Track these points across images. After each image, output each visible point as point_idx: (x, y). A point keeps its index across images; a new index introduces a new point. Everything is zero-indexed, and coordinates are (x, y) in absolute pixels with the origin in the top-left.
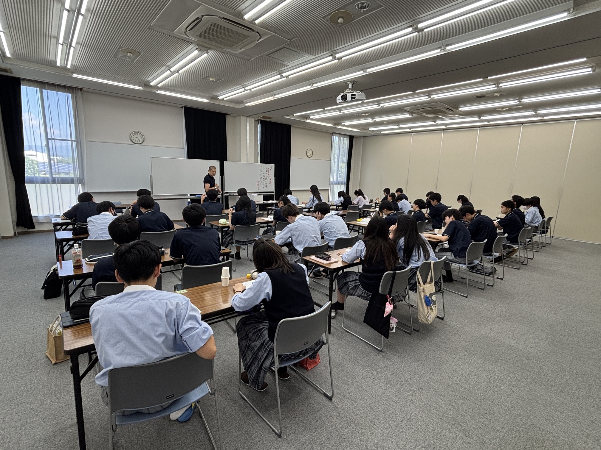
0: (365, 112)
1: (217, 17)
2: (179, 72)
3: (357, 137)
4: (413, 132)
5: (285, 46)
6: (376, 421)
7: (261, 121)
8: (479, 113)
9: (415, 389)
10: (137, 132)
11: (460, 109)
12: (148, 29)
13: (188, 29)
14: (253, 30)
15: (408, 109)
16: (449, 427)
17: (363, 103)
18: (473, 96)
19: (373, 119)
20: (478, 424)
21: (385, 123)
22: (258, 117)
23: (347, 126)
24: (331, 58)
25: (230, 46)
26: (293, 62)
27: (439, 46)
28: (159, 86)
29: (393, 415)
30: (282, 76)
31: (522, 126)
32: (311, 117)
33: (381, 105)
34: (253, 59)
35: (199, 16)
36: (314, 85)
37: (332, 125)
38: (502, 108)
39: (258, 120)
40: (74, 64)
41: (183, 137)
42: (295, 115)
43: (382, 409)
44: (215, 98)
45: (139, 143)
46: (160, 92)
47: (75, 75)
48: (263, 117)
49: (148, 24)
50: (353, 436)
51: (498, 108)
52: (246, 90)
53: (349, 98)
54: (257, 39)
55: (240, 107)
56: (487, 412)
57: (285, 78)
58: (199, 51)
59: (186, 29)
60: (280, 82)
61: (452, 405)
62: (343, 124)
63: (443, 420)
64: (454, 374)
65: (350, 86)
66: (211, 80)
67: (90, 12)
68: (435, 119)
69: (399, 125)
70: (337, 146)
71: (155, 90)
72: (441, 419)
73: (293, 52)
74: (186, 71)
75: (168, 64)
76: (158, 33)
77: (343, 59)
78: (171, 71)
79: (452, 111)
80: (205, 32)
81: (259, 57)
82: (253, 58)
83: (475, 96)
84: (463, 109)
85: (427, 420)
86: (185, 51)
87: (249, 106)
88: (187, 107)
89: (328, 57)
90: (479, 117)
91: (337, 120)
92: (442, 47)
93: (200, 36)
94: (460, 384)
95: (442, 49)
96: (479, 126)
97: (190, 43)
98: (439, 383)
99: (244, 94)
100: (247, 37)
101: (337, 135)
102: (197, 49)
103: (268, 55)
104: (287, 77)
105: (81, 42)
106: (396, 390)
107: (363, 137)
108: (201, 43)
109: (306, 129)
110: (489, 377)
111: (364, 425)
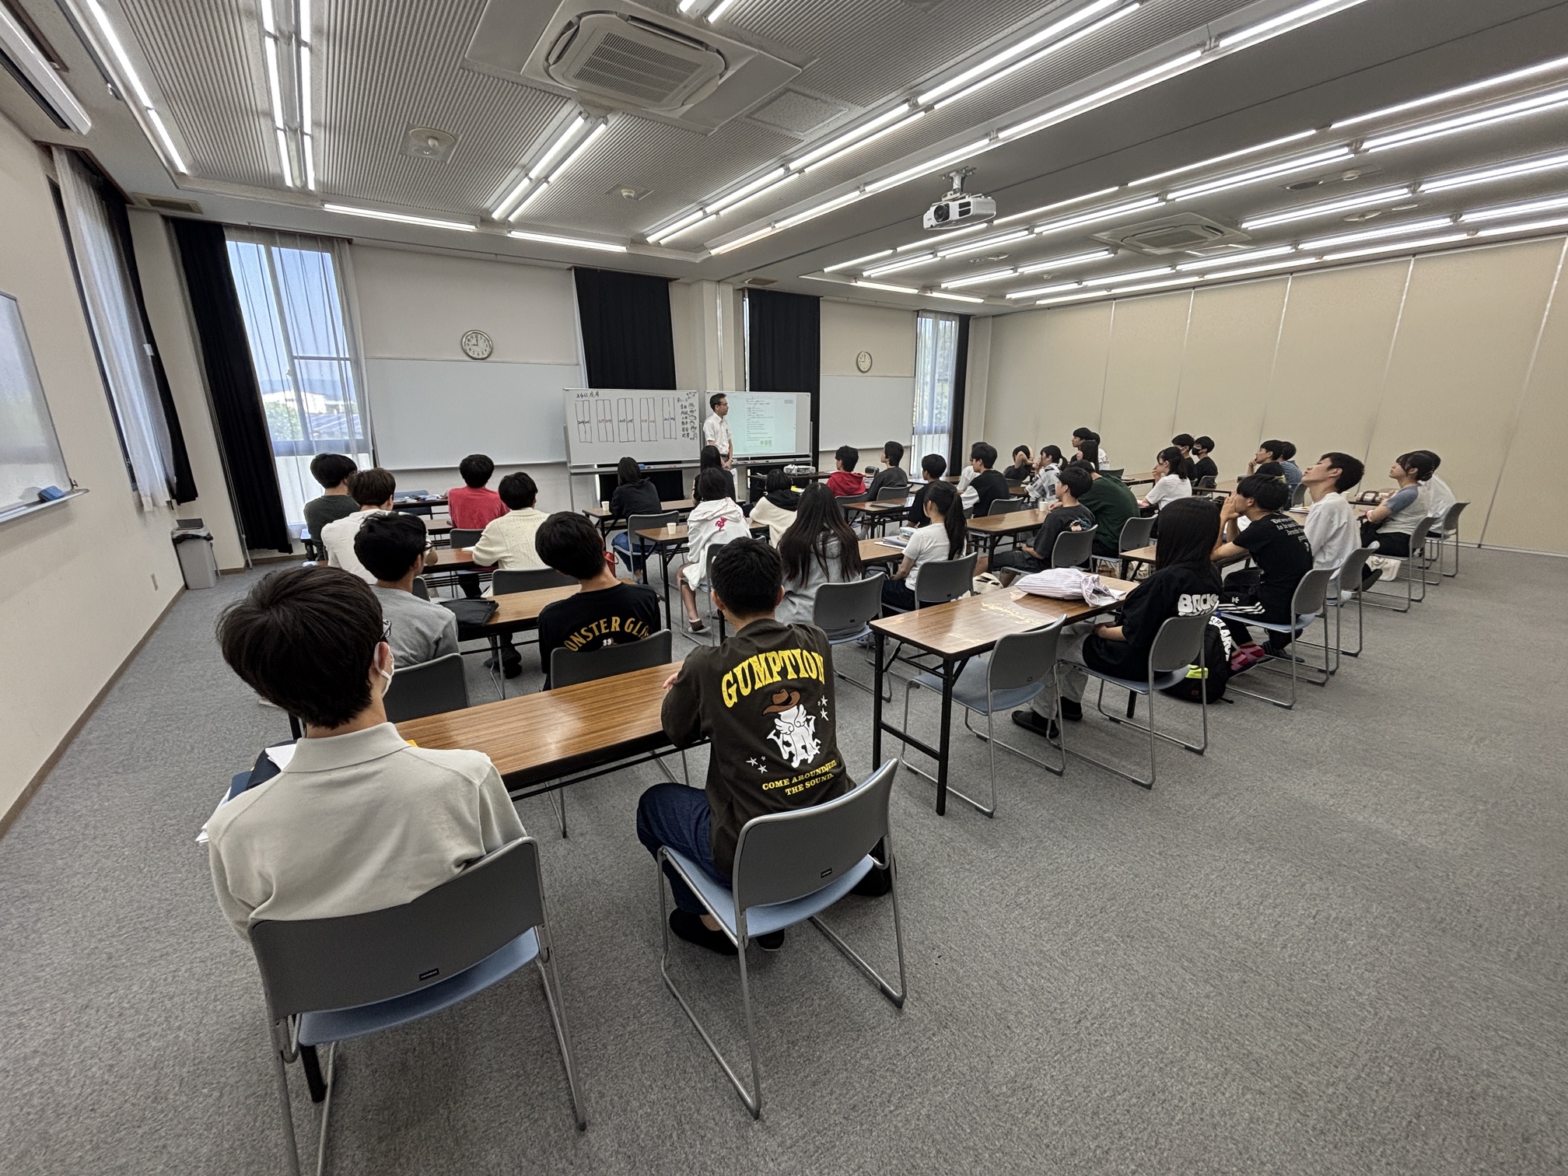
0: (998, 253)
1: (614, 16)
2: (550, 179)
3: (979, 318)
4: (1115, 298)
5: (792, 86)
6: (1012, 1017)
7: (750, 290)
8: (1294, 234)
9: (1114, 938)
10: (476, 333)
11: (1244, 226)
12: (461, 71)
13: (551, 60)
14: (707, 47)
15: (1103, 236)
16: (1205, 1043)
17: (990, 230)
18: (1284, 187)
19: (1015, 270)
20: (1284, 1042)
21: (1045, 277)
22: (743, 282)
23: (953, 290)
24: (905, 108)
25: (658, 98)
26: (812, 130)
27: (1198, 41)
28: (511, 219)
29: (1055, 1005)
30: (788, 169)
31: (1412, 263)
32: (865, 274)
33: (1037, 230)
34: (716, 129)
35: (572, 17)
36: (868, 188)
37: (915, 291)
38: (1362, 213)
39: (743, 290)
40: (322, 179)
41: (576, 339)
42: (826, 270)
43: (1027, 988)
44: (639, 241)
45: (481, 356)
46: (515, 234)
47: (329, 207)
48: (754, 281)
49: (458, 57)
50: (953, 1056)
51: (1351, 214)
52: (706, 215)
53: (954, 213)
54: (720, 71)
55: (699, 259)
56: (1310, 1008)
57: (797, 175)
58: (586, 119)
59: (547, 60)
60: (785, 186)
61: (1212, 985)
62: (943, 286)
63: (1188, 1024)
64: (1217, 899)
65: (956, 184)
66: (624, 194)
67: (325, 37)
68: (1172, 260)
69: (1079, 283)
70: (929, 343)
71: (505, 231)
72: (1183, 1020)
73: (811, 101)
74: (563, 177)
75: (524, 160)
76: (486, 79)
77: (937, 107)
78: (530, 179)
79: (1222, 232)
80: (591, 63)
81: (729, 122)
82: (715, 126)
83: (1287, 185)
84: (1251, 225)
85: (1144, 1022)
86: (555, 122)
87: (719, 256)
88: (581, 268)
89: (898, 105)
90: (1295, 244)
91: (929, 278)
92: (1208, 43)
93: (581, 75)
94: (1235, 927)
95: (1207, 47)
96: (1291, 270)
97: (563, 98)
98: (1176, 923)
99: (705, 226)
100: (691, 67)
101: (928, 315)
102: (580, 113)
103: (748, 117)
104: (801, 171)
105: (323, 121)
106: (1063, 938)
107: (993, 316)
108: (588, 97)
109: (854, 304)
110: (1314, 913)
111: (982, 1027)
